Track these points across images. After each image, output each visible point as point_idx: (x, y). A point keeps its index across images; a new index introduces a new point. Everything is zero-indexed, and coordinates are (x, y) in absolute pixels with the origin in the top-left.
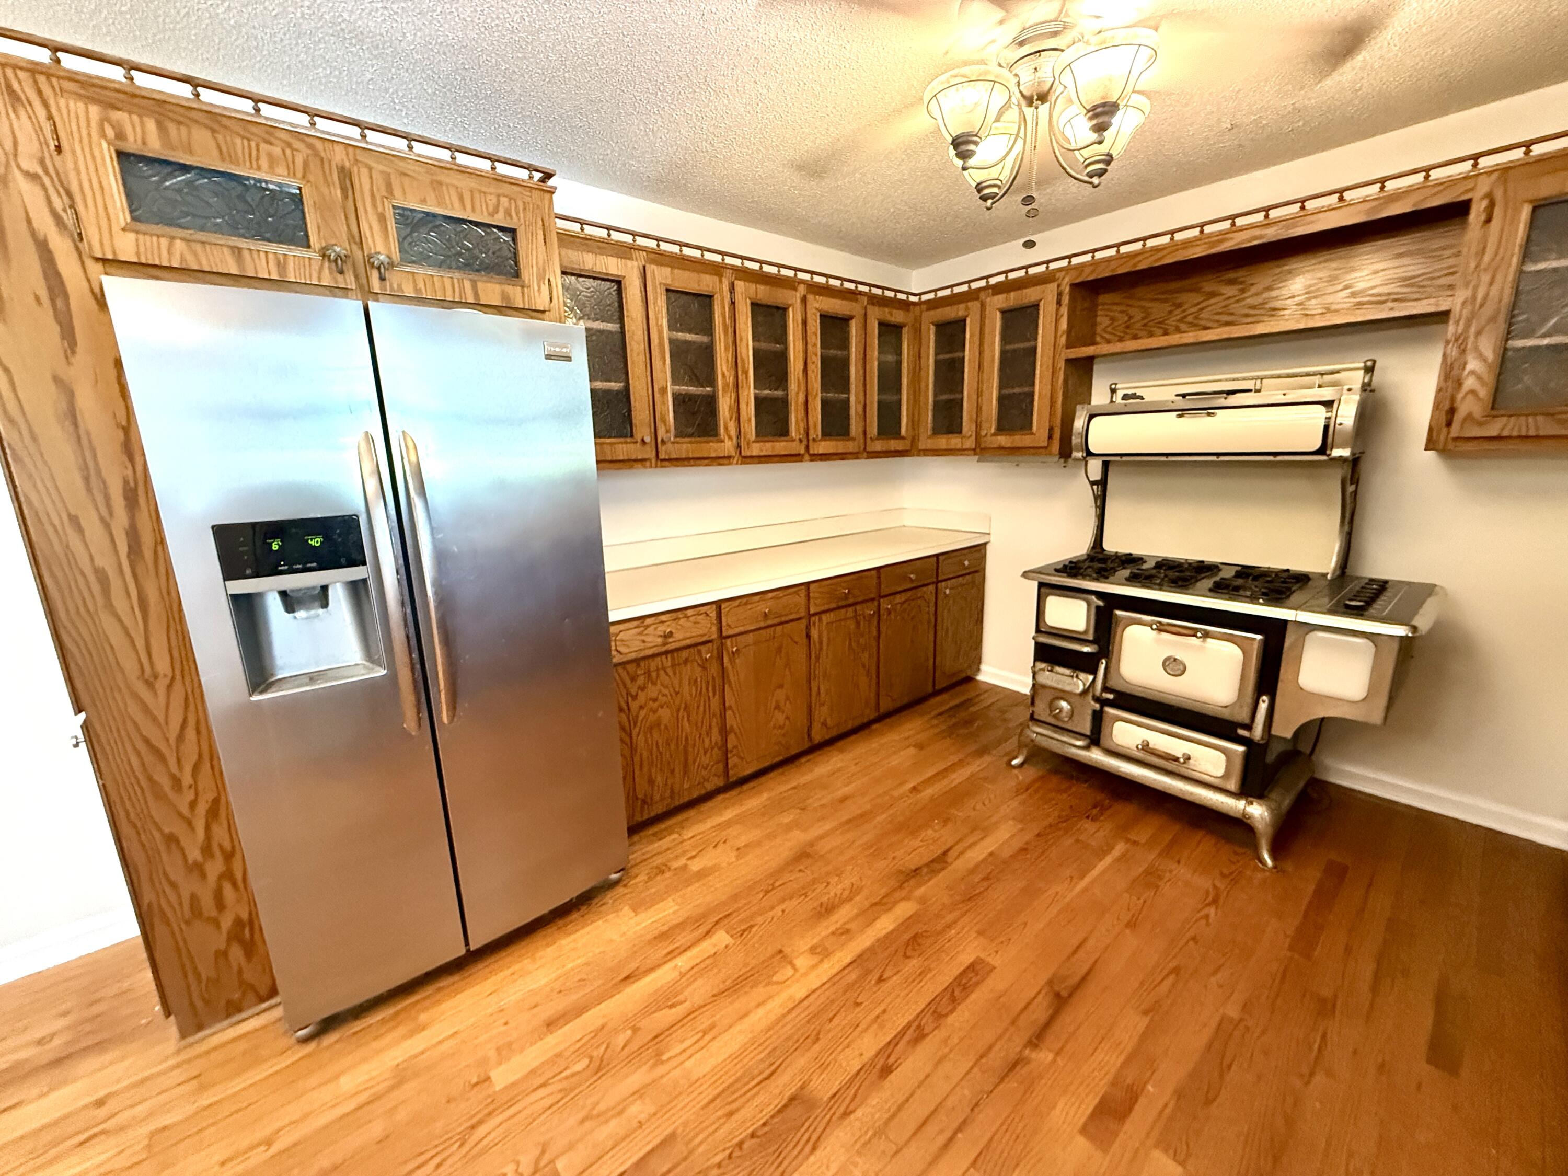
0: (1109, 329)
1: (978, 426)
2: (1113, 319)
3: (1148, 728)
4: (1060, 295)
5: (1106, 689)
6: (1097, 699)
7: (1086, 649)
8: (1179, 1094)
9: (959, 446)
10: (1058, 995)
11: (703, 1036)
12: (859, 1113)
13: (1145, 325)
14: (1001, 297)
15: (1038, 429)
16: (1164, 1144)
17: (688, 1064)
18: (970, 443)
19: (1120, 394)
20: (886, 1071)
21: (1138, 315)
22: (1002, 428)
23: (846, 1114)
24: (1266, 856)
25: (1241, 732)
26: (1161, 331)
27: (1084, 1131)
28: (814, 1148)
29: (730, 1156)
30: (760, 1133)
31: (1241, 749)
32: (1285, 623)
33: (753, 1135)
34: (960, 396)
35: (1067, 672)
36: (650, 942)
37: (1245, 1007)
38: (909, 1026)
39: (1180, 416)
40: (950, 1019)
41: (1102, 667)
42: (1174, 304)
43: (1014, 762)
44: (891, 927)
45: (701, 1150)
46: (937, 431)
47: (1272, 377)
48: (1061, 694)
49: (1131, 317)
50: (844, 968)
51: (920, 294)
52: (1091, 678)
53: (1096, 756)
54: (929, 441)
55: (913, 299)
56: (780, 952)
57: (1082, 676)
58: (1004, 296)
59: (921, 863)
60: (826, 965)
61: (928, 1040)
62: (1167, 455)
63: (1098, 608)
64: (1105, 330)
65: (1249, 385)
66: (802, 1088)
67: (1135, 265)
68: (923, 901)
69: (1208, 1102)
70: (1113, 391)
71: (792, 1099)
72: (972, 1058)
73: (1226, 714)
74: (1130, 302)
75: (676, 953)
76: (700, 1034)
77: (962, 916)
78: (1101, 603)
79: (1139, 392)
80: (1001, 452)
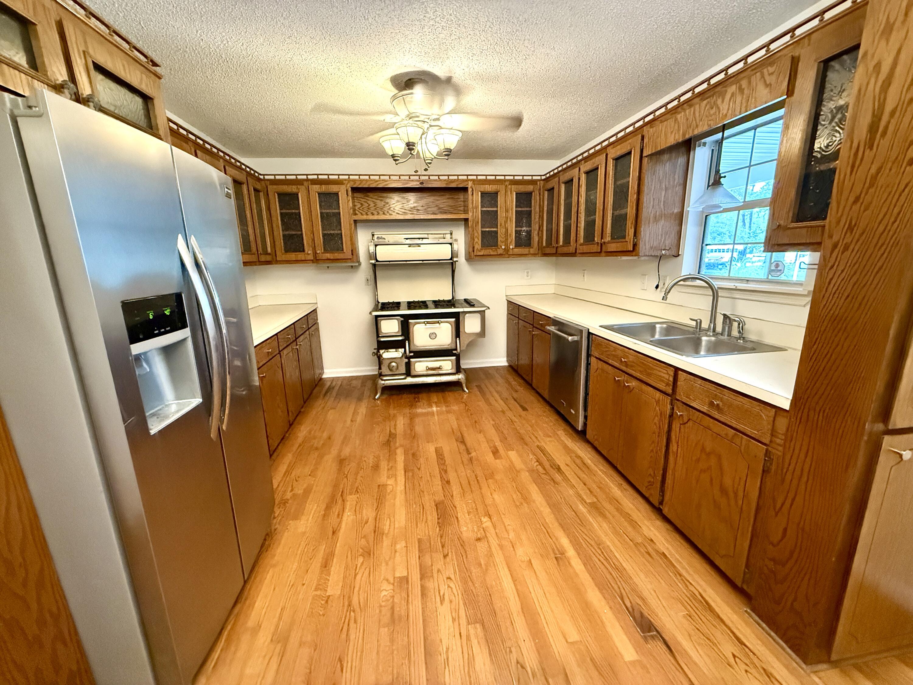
0: (361, 208)
1: (314, 249)
2: (362, 205)
3: (427, 361)
4: (347, 191)
5: (410, 352)
6: (406, 358)
7: (400, 338)
8: (501, 441)
9: (303, 259)
10: (461, 442)
11: (390, 519)
12: (454, 493)
13: (375, 209)
14: (317, 187)
15: (347, 250)
16: (508, 450)
17: (396, 526)
18: (311, 257)
19: (376, 236)
20: (448, 482)
21: (372, 205)
22: (326, 251)
23: (452, 496)
24: (466, 389)
25: (454, 352)
26: (382, 213)
27: (496, 459)
28: (455, 507)
29: (440, 527)
30: (439, 517)
31: (454, 358)
32: (459, 312)
33: (438, 519)
34: (300, 233)
35: (394, 350)
36: (323, 519)
37: (493, 420)
38: (440, 472)
39: (410, 246)
40: (447, 463)
41: (407, 344)
42: (385, 202)
43: (376, 397)
44: (403, 458)
45: (431, 533)
46: (287, 250)
47: (432, 234)
48: (392, 360)
49: (369, 205)
50: (405, 476)
51: (264, 175)
52: (403, 349)
53: (410, 380)
54: (283, 256)
55: (262, 177)
56: (379, 486)
57: (400, 350)
58: (319, 186)
59: (387, 438)
60: (399, 478)
61: (448, 469)
62: (406, 261)
63: (402, 321)
64: (359, 208)
65: (426, 236)
66: (435, 501)
67: (378, 185)
68: (401, 446)
69: (506, 439)
70: (373, 235)
71: (436, 506)
72: (461, 465)
73: (449, 347)
74: (368, 199)
75: (341, 513)
76: (388, 519)
77: (418, 442)
78: (402, 319)
79: (383, 236)
80: (328, 261)
